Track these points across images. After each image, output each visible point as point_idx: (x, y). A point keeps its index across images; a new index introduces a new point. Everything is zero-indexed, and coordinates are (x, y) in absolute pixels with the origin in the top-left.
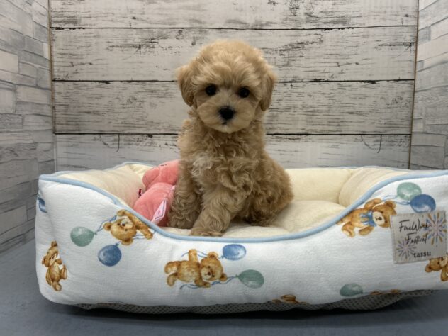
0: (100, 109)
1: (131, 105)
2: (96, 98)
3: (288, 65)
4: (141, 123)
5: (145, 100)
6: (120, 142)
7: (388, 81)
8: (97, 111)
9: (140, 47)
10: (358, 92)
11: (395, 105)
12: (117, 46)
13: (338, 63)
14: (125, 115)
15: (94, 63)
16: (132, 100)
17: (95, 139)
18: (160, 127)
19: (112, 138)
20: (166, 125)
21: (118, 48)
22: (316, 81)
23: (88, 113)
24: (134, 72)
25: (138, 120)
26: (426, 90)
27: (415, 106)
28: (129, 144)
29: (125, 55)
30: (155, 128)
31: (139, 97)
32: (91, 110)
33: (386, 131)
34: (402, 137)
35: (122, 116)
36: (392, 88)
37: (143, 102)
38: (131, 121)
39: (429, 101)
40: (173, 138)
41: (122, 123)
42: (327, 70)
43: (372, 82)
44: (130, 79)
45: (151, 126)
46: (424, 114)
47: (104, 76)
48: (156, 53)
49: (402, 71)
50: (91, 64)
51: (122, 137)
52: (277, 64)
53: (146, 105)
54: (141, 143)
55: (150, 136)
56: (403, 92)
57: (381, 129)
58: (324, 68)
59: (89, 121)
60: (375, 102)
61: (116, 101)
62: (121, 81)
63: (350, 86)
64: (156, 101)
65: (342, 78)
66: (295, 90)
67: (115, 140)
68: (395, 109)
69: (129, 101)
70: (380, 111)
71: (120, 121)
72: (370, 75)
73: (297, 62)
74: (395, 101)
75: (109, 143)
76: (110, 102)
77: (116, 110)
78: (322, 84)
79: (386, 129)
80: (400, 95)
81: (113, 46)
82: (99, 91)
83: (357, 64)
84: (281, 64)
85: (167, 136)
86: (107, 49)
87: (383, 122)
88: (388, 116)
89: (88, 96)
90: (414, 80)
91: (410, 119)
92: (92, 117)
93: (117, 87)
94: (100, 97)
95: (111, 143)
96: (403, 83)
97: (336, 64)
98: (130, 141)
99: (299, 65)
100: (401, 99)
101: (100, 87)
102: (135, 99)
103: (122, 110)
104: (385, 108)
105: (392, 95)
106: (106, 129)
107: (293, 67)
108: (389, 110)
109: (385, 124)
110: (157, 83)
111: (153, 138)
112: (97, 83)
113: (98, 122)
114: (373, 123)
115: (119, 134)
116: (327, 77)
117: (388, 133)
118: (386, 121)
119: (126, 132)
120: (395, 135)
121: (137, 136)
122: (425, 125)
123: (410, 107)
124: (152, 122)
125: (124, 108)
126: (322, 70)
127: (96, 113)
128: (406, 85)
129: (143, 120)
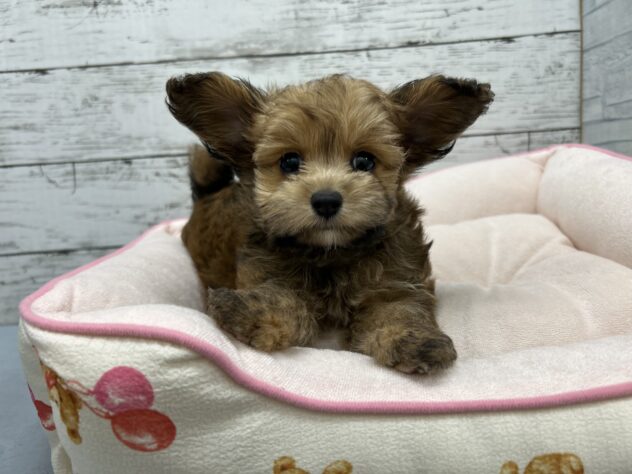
0: (38, 120)
1: (89, 110)
2: (27, 101)
3: (359, 19)
4: (110, 139)
5: (114, 98)
6: (78, 176)
7: (536, 35)
8: (32, 125)
9: (95, 5)
10: (485, 59)
11: (551, 78)
12: (55, 6)
13: (446, 10)
14: (80, 129)
15: (18, 38)
16: (90, 101)
17: (32, 174)
18: (144, 144)
19: (62, 170)
20: (154, 140)
21: (57, 10)
22: (411, 44)
23: (16, 128)
24: (89, 50)
25: (105, 135)
26: (603, 44)
27: (585, 77)
28: (93, 179)
29: (72, 21)
30: (136, 148)
31: (103, 93)
32: (20, 124)
33: (536, 125)
34: (566, 133)
35: (75, 130)
36: (542, 48)
37: (110, 103)
38: (93, 137)
39: (610, 63)
40: (168, 162)
41: (77, 142)
42: (429, 23)
43: (509, 40)
44: (83, 63)
45: (128, 143)
46: (602, 87)
47: (36, 60)
48: (125, 14)
49: (560, 16)
50: (11, 41)
51: (79, 167)
52: (340, 19)
53: (116, 107)
54: (113, 176)
55: (127, 161)
56: (563, 54)
57: (528, 123)
58: (421, 22)
59: (18, 143)
60: (515, 75)
61: (62, 104)
62: (69, 68)
63: (469, 49)
64: (132, 98)
65: (455, 36)
66: (376, 63)
67: (67, 173)
68: (550, 85)
69: (85, 102)
70: (525, 89)
71: (73, 139)
72: (503, 28)
73: (374, 14)
74: (550, 71)
75: (58, 180)
76: (52, 107)
77: (65, 121)
78: (422, 49)
79: (537, 121)
80: (558, 59)
81: (48, 7)
82: (31, 88)
83: (480, 9)
84: (346, 18)
85: (156, 160)
86: (38, 12)
87: (532, 108)
88: (539, 98)
89: (12, 98)
90: (581, 31)
91: (578, 100)
92: (22, 136)
93: (63, 80)
94: (33, 99)
95: (62, 179)
96: (563, 38)
97: (443, 13)
98: (93, 172)
99: (379, 19)
100: (561, 66)
101: (32, 80)
102: (96, 99)
103: (73, 120)
104: (532, 85)
105: (544, 60)
106: (50, 154)
107: (369, 23)
108: (540, 88)
109: (535, 112)
110: (131, 67)
111: (133, 166)
112: (27, 74)
113: (34, 143)
114: (514, 112)
115: (74, 163)
116: (429, 36)
117: (542, 127)
118: (536, 107)
119: (86, 158)
120: (553, 130)
121: (104, 165)
122: (605, 105)
123: (577, 80)
124: (129, 137)
125: (78, 116)
126: (419, 24)
127: (29, 128)
128: (567, 41)
129: (113, 135)
